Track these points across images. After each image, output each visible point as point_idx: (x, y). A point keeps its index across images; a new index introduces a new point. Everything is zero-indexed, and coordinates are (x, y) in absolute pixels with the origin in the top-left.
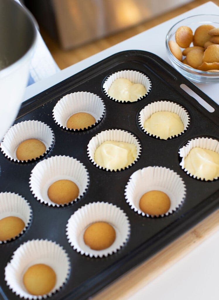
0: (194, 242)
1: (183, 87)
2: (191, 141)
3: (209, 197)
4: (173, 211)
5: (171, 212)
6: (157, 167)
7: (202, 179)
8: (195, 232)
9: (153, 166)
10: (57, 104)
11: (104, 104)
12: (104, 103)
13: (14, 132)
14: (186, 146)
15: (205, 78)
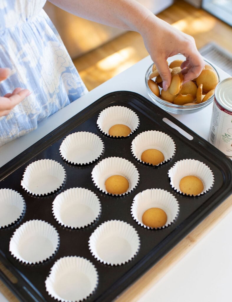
0: (189, 246)
1: (166, 120)
2: (177, 163)
3: (197, 209)
4: (169, 225)
5: (167, 225)
6: (154, 189)
7: (191, 195)
8: (189, 237)
9: (150, 189)
10: (62, 143)
11: (102, 142)
12: (102, 140)
13: (30, 171)
14: (173, 167)
15: (182, 111)
